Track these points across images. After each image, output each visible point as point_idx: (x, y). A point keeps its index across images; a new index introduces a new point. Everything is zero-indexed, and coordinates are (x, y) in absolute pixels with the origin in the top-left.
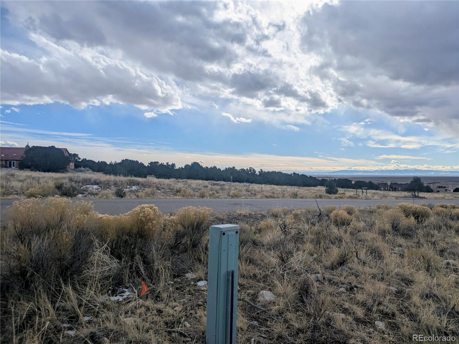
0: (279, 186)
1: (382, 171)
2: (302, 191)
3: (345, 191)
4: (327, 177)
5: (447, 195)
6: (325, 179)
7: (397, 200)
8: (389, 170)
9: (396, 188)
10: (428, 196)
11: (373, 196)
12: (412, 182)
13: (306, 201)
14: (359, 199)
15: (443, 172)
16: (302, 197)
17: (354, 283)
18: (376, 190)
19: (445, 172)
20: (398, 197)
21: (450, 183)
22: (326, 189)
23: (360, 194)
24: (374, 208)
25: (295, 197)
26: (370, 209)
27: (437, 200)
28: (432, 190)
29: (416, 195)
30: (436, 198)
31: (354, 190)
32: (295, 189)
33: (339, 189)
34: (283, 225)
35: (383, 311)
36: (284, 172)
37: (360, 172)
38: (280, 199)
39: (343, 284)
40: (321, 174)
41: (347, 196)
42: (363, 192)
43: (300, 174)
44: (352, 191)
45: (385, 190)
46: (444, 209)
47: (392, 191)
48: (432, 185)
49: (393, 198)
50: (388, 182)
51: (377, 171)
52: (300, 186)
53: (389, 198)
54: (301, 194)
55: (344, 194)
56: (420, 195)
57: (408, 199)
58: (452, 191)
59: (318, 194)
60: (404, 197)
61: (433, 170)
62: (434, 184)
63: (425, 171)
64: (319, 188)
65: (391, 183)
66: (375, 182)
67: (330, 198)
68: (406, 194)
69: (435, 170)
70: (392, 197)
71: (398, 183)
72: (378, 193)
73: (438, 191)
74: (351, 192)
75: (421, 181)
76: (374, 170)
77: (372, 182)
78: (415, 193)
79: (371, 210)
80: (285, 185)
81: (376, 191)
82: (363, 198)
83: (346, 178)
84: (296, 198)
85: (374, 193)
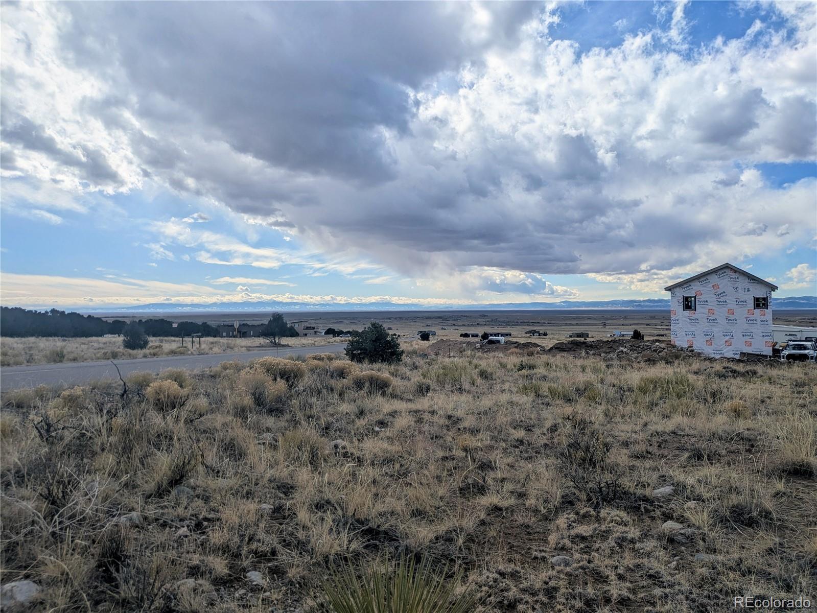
0: (16, 339)
1: (223, 304)
2: (73, 345)
3: (161, 341)
4: (124, 317)
5: (317, 339)
6: (120, 321)
7: (250, 352)
8: (235, 303)
9: (246, 332)
10: (293, 343)
11: (211, 349)
12: (270, 321)
13: (86, 367)
14: (188, 354)
15: (311, 305)
16: (75, 360)
17: (203, 513)
18: (215, 336)
19: (314, 305)
20: (250, 347)
21: (321, 321)
22: (124, 340)
23: (189, 345)
24: (217, 368)
25: (58, 359)
26: (211, 372)
27: (305, 348)
28: (297, 333)
29: (277, 342)
30: (304, 346)
31: (177, 339)
32: (56, 343)
33: (151, 339)
34: (43, 423)
35: (256, 551)
36: (28, 309)
37: (187, 305)
38: (24, 367)
39: (182, 520)
40: (110, 311)
41: (166, 351)
42: (193, 342)
43: (66, 313)
44: (174, 341)
45: (228, 336)
46: (321, 363)
47: (240, 337)
48: (297, 325)
49: (244, 348)
50: (235, 323)
51: (215, 304)
52: (66, 337)
53: (236, 349)
54: (72, 353)
55: (160, 347)
56: (282, 343)
57: (265, 350)
58: (323, 334)
59: (109, 350)
60: (259, 347)
61: (298, 301)
62: (299, 323)
63: (287, 304)
64: (108, 338)
65: (240, 325)
66: (212, 323)
67: (135, 357)
68: (262, 341)
69: (300, 302)
70: (242, 347)
71: (250, 323)
72: (219, 342)
73: (306, 335)
74: (171, 344)
75: (283, 320)
76: (210, 303)
77: (208, 323)
78: (274, 339)
79: (212, 374)
80: (32, 335)
81: (216, 339)
82: (195, 353)
83: (161, 318)
84: (61, 361)
85: (212, 343)
